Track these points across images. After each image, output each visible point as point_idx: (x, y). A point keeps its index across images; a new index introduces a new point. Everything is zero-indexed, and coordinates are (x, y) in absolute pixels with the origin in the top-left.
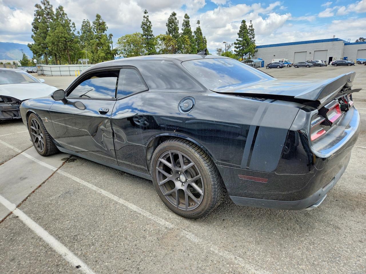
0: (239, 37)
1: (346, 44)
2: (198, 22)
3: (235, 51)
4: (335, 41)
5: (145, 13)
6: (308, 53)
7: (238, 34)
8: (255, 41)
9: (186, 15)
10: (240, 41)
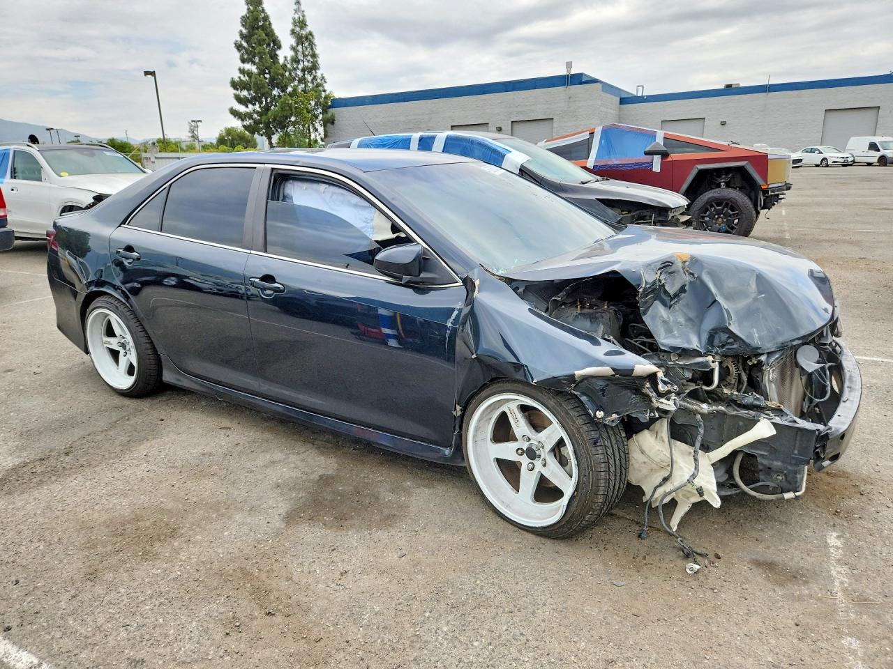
0: (243, 61)
1: (623, 101)
3: (234, 113)
4: (572, 84)
6: (492, 127)
7: (239, 47)
8: (323, 78)
10: (249, 74)
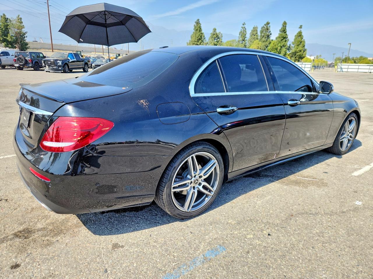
2: (301, 27)
5: (243, 25)
9: (285, 22)
